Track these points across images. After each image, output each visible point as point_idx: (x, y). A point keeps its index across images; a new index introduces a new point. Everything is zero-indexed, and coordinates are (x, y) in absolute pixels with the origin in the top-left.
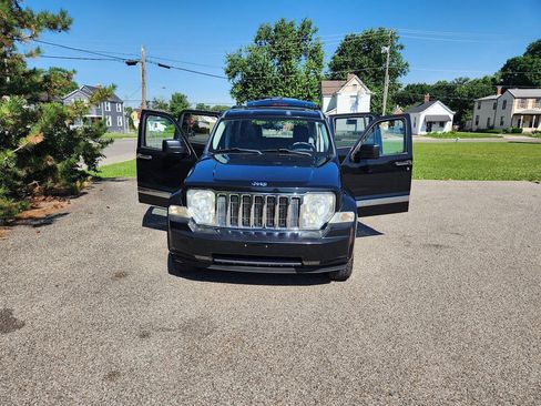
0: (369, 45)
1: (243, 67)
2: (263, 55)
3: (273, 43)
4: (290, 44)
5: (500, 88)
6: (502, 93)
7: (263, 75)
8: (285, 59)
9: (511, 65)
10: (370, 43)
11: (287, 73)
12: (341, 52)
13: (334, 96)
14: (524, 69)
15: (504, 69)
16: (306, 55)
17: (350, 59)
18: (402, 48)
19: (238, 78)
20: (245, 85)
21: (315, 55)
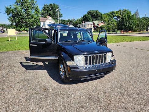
0: (51, 8)
1: (12, 11)
2: (19, 7)
3: (22, 4)
4: (28, 5)
5: (83, 22)
6: (84, 23)
7: (20, 14)
8: (27, 10)
9: (84, 16)
10: (52, 7)
11: (29, 14)
12: (44, 9)
13: (44, 22)
14: (87, 17)
15: (83, 17)
16: (34, 9)
17: (47, 12)
18: (60, 10)
19: (11, 15)
20: (14, 17)
21: (37, 9)
